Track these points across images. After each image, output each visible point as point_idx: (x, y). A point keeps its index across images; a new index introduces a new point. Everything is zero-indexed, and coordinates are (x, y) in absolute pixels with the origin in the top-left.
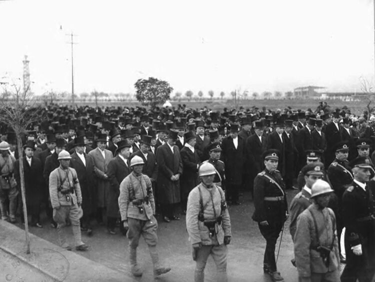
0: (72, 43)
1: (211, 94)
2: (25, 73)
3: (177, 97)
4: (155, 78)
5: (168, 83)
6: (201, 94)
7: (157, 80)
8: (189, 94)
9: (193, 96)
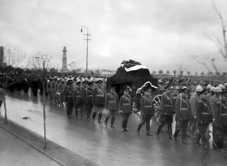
0: (88, 40)
1: (175, 72)
2: (64, 58)
3: (154, 74)
4: (133, 60)
5: (141, 63)
6: (168, 72)
7: (134, 61)
8: (161, 72)
9: (163, 73)
